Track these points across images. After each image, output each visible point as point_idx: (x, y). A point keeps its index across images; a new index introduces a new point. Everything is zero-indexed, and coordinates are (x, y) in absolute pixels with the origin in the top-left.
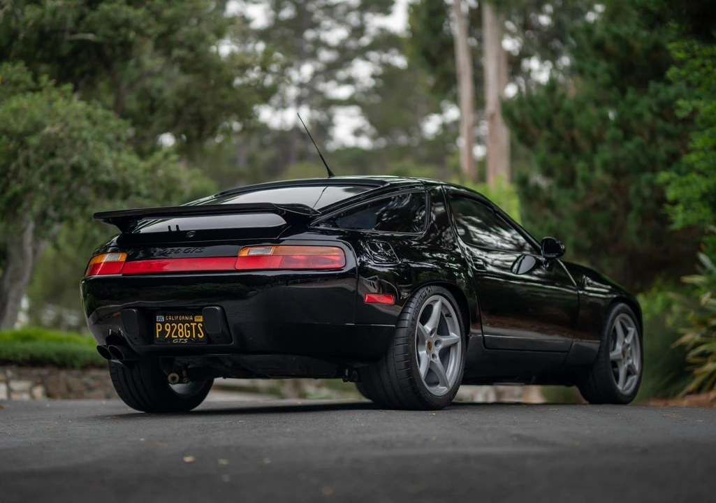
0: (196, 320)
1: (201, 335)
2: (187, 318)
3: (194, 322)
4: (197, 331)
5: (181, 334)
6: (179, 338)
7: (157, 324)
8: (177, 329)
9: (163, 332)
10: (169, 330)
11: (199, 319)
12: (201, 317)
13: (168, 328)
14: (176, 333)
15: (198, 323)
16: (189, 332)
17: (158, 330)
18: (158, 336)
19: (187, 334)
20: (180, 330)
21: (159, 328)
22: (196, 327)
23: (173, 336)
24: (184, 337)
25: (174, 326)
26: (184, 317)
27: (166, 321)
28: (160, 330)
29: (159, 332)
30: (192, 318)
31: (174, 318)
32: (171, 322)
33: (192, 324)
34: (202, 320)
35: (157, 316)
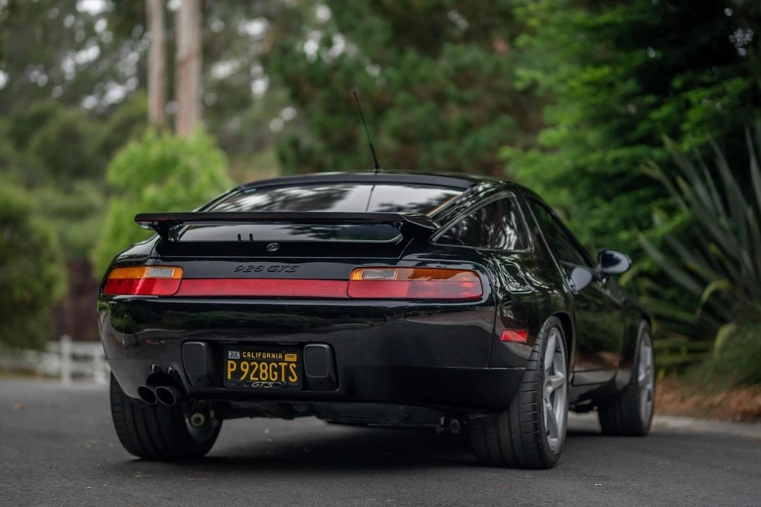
0: (287, 359)
1: (293, 378)
2: (273, 356)
3: (283, 361)
4: (288, 373)
5: (264, 375)
6: (260, 380)
7: (230, 362)
8: (259, 369)
9: (238, 373)
10: (246, 371)
11: (292, 358)
12: (295, 355)
13: (245, 367)
14: (257, 375)
15: (289, 363)
16: (276, 373)
17: (230, 370)
18: (229, 378)
19: (274, 376)
20: (262, 371)
21: (232, 366)
22: (287, 368)
23: (252, 378)
24: (269, 380)
25: (254, 366)
26: (268, 355)
27: (242, 359)
28: (233, 370)
29: (232, 372)
30: (281, 357)
31: (255, 355)
32: (250, 361)
33: (280, 364)
34: (295, 360)
35: (230, 353)
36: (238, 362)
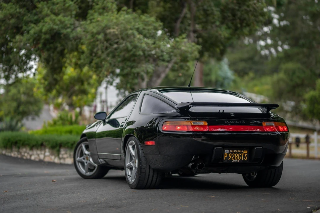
0: (244, 152)
1: (246, 158)
2: (240, 151)
3: (243, 153)
4: (244, 157)
5: (236, 158)
6: (235, 160)
7: (225, 154)
8: (235, 156)
9: (228, 157)
10: (231, 157)
12: (247, 151)
13: (230, 155)
14: (234, 158)
15: (245, 153)
16: (240, 157)
17: (225, 156)
18: (225, 159)
19: (239, 158)
20: (236, 157)
23: (232, 159)
24: (238, 160)
25: (233, 155)
26: (238, 151)
27: (230, 153)
28: (226, 156)
29: (226, 157)
30: (242, 152)
31: (234, 151)
32: (232, 153)
33: (242, 154)
34: (247, 153)
35: (225, 151)
36: (228, 154)
